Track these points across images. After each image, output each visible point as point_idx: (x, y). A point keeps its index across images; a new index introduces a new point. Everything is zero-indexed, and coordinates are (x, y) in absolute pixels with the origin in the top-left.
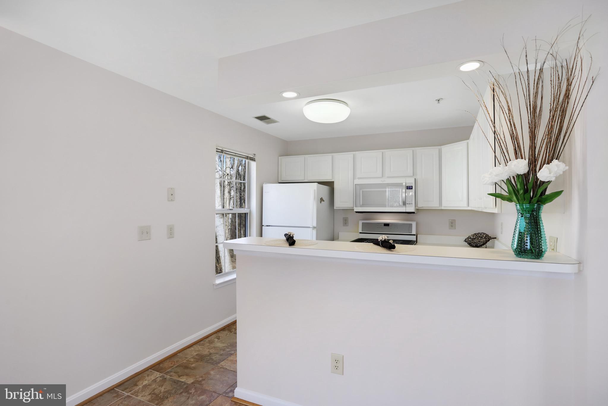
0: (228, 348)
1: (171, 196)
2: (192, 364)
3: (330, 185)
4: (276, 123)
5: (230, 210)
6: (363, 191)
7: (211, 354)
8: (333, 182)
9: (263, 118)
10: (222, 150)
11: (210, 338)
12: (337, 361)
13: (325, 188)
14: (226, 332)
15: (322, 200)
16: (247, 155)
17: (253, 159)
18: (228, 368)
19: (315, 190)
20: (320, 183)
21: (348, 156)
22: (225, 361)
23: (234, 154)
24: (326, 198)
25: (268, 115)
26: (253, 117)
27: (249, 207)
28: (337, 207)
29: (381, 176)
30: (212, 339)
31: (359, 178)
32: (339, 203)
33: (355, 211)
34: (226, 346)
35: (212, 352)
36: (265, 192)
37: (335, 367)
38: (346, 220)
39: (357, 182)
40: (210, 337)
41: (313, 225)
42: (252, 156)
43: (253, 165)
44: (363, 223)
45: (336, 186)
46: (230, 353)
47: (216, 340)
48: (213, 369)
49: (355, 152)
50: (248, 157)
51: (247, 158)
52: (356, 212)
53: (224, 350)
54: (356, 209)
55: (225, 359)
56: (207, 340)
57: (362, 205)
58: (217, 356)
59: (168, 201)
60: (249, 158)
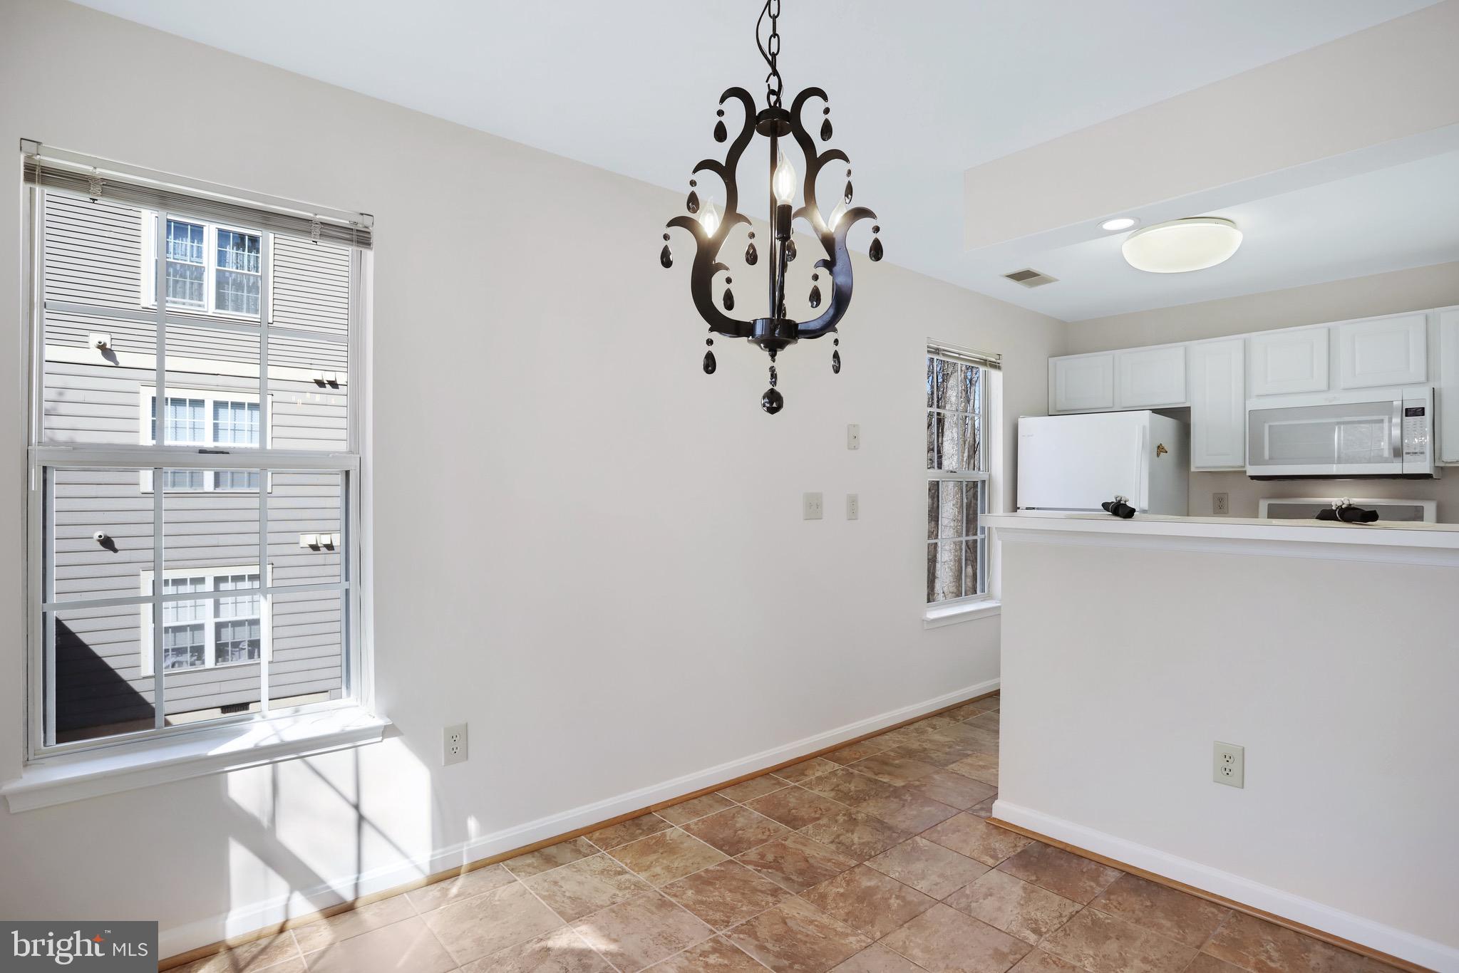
0: (958, 745)
1: (853, 440)
2: (893, 760)
3: (1180, 416)
4: (1052, 283)
5: (952, 472)
6: (1270, 426)
7: (925, 749)
8: (1188, 409)
9: (1023, 276)
10: (938, 349)
11: (916, 725)
12: (1228, 758)
13: (1168, 423)
14: (947, 720)
15: (1160, 449)
16: (984, 357)
17: (996, 366)
18: (966, 775)
19: (1144, 427)
20: (1155, 411)
21: (1230, 347)
22: (958, 763)
23: (957, 355)
24: (1170, 444)
25: (1035, 269)
26: (1002, 276)
27: (988, 469)
28: (1197, 468)
29: (1324, 386)
30: (922, 727)
31: (1259, 396)
32: (1201, 459)
33: (1248, 474)
34: (953, 742)
35: (926, 747)
36: (1024, 436)
37: (1223, 770)
38: (1221, 500)
39: (1254, 404)
40: (920, 723)
41: (1141, 506)
42: (994, 360)
43: (996, 377)
44: (1269, 504)
45: (1195, 418)
46: (966, 754)
47: (930, 730)
48: (937, 773)
49: (1248, 334)
50: (986, 360)
51: (985, 363)
52: (1253, 478)
53: (950, 747)
54: (1252, 471)
55: (957, 761)
56: (912, 727)
57: (1270, 459)
58: (939, 754)
59: (849, 449)
60: (988, 363)
